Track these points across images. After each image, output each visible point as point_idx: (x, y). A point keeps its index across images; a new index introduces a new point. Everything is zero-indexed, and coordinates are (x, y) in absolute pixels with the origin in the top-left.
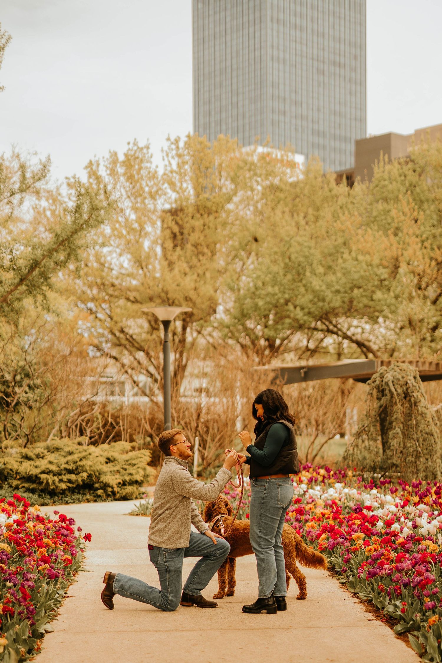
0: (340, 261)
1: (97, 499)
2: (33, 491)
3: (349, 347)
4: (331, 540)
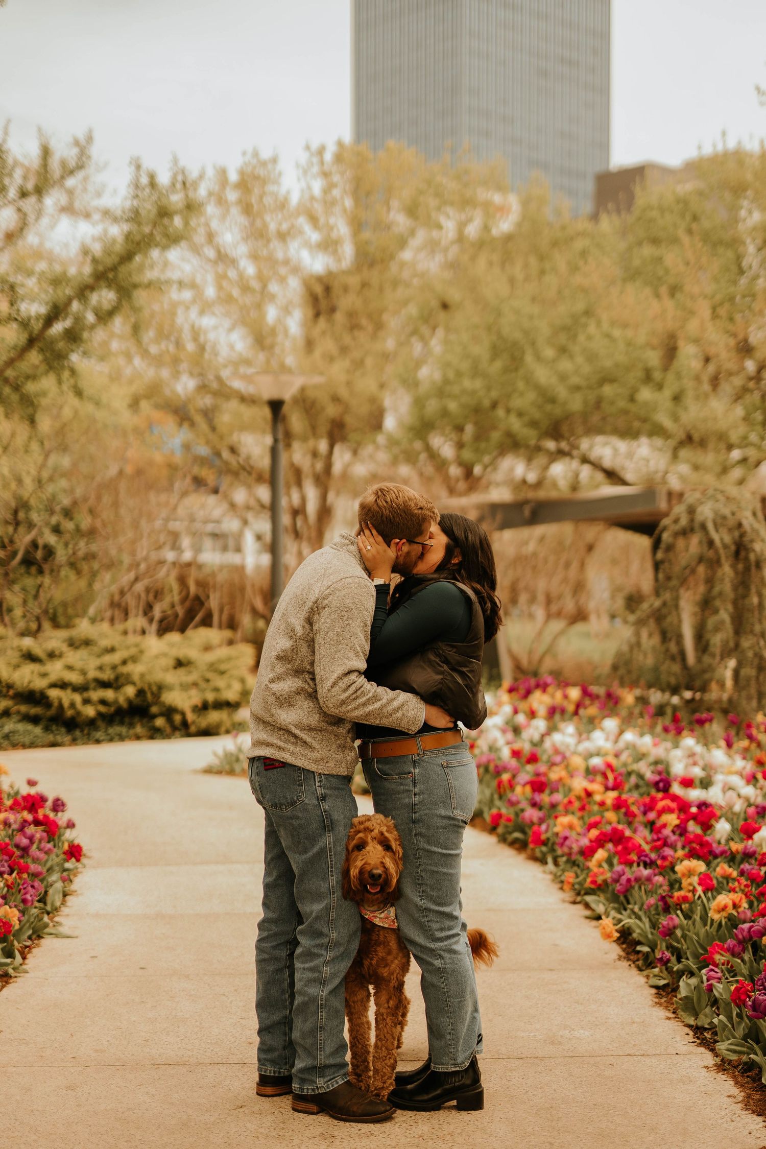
0: (581, 337)
1: (154, 734)
2: (34, 720)
3: (592, 478)
4: (618, 868)
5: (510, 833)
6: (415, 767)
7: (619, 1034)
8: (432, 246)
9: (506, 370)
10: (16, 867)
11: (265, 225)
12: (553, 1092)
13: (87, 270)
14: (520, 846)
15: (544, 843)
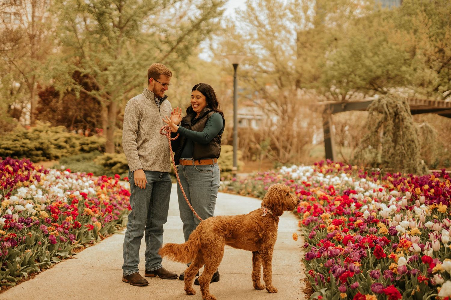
0: (381, 48)
8: (332, 20)
9: (355, 61)
11: (275, 13)
13: (190, 24)
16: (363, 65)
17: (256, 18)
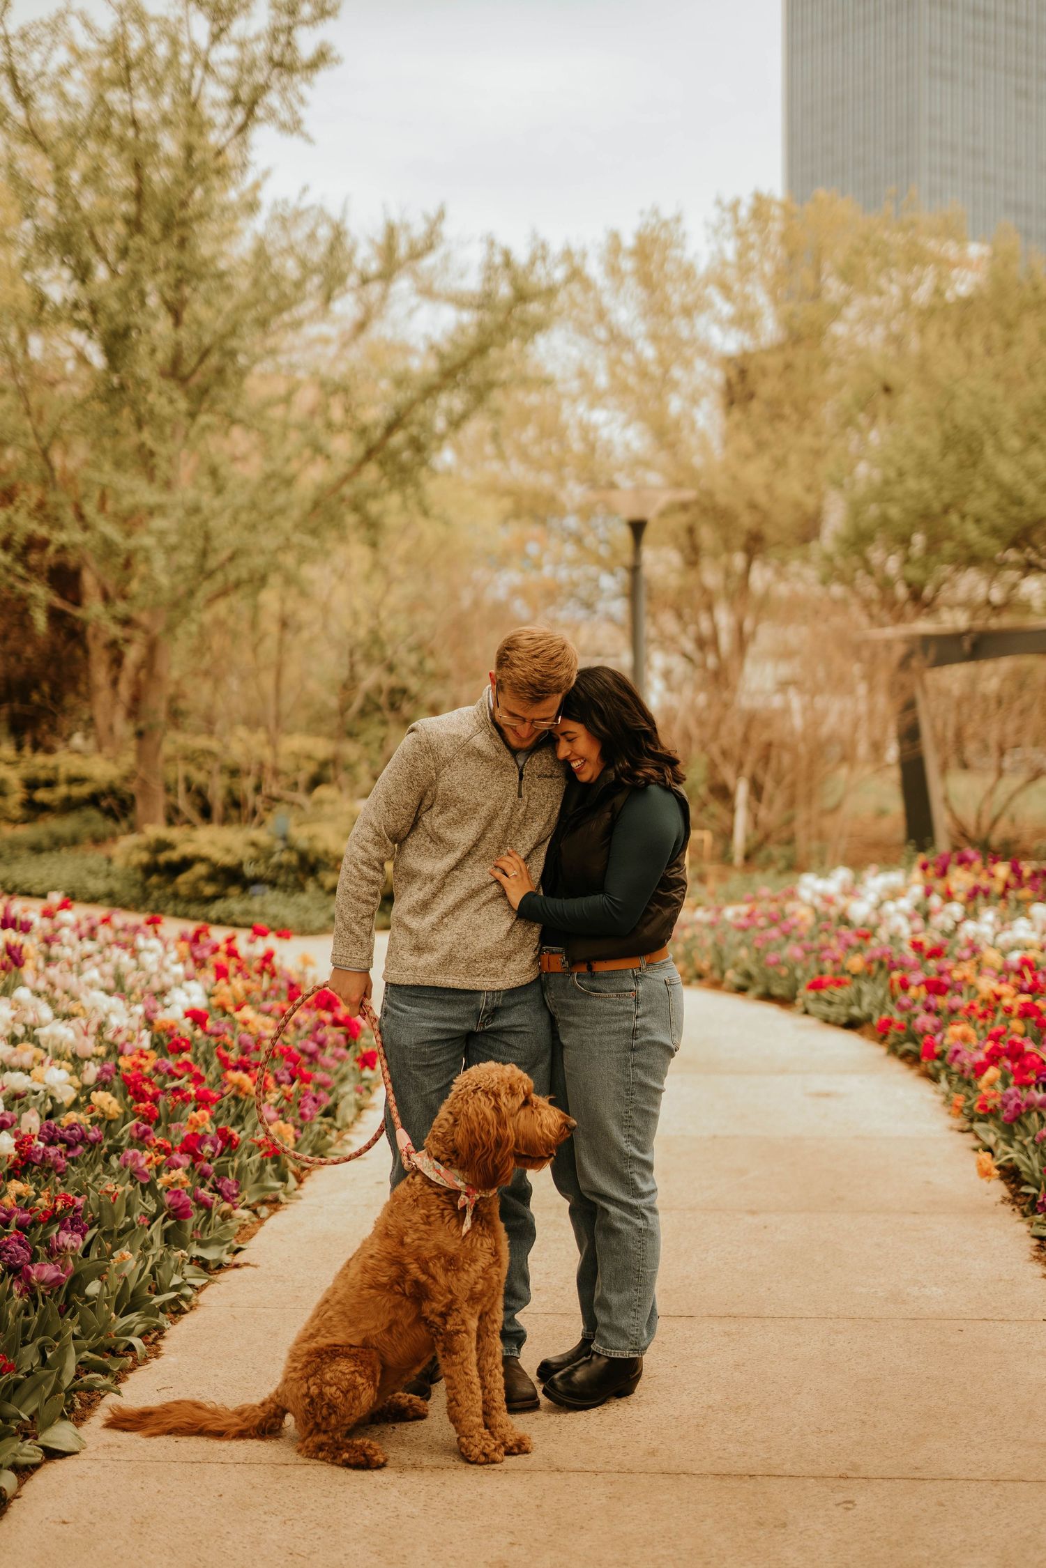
4: (1011, 1090)
5: (901, 1043)
6: (637, 983)
7: (979, 1294)
8: (870, 318)
9: (961, 466)
10: (298, 1075)
11: (667, 299)
12: (881, 1360)
13: (432, 365)
14: (911, 1059)
15: (940, 1057)
16: (991, 480)
17: (601, 315)
